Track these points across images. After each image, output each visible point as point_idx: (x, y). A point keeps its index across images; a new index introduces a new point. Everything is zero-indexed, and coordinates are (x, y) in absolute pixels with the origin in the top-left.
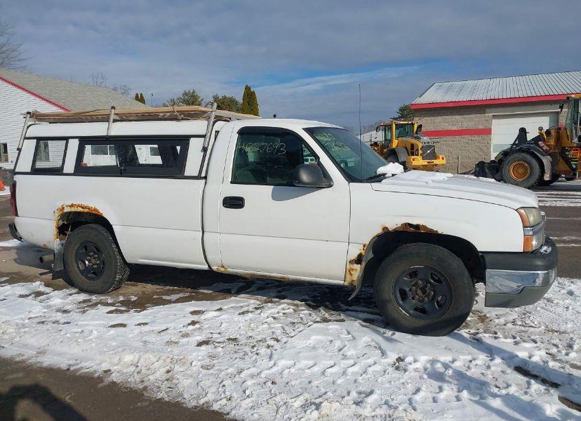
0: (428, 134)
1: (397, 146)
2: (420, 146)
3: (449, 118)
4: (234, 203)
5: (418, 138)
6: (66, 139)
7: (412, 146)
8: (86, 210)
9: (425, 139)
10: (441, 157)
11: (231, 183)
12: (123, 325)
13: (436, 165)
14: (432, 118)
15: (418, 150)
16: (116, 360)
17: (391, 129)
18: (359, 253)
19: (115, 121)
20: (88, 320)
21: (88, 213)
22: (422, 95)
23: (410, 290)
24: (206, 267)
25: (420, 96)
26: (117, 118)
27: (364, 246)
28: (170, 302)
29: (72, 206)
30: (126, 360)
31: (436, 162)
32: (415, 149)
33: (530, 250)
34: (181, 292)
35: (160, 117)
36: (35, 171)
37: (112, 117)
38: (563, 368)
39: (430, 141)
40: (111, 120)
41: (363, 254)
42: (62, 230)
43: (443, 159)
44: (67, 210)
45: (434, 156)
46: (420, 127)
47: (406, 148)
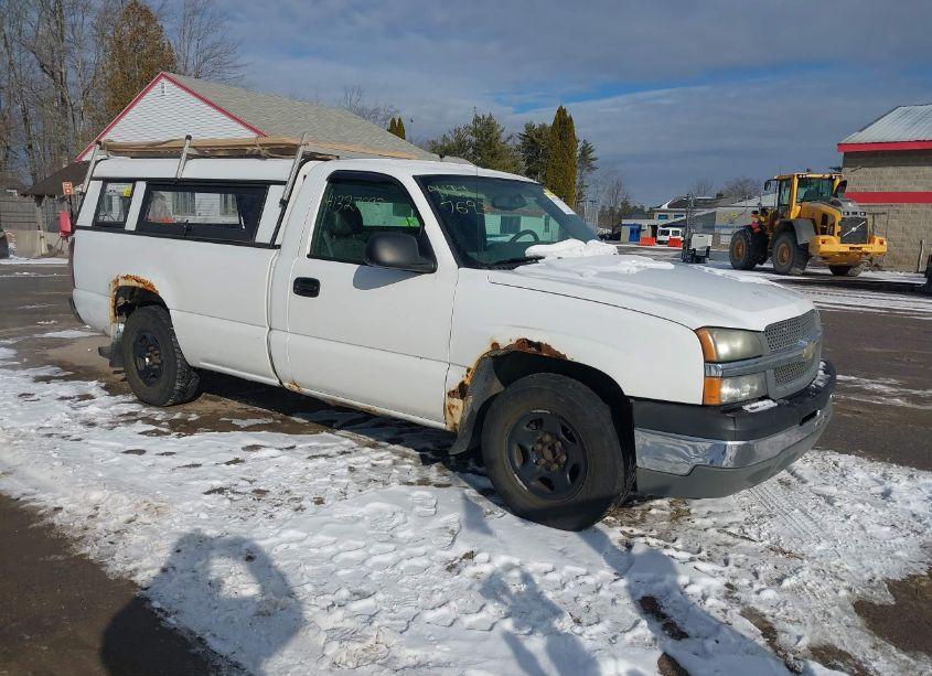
0: (859, 197)
1: (799, 217)
2: (838, 219)
3: (909, 170)
4: (307, 287)
5: (836, 204)
6: (133, 181)
7: (825, 217)
8: (141, 285)
9: (850, 206)
10: (877, 239)
11: (309, 256)
12: (141, 452)
13: (867, 254)
14: (879, 169)
15: (833, 225)
16: (79, 497)
17: (790, 186)
18: (460, 380)
19: (190, 157)
20: (106, 440)
21: (141, 290)
22: (865, 128)
23: (533, 450)
24: (275, 382)
25: (861, 130)
26: (195, 152)
27: (468, 370)
28: (237, 428)
29: (126, 278)
30: (91, 498)
31: (866, 248)
32: (830, 222)
33: (715, 402)
34: (265, 415)
35: (247, 153)
36: (99, 225)
37: (186, 150)
38: (725, 611)
39: (858, 210)
40: (184, 156)
41: (467, 382)
42: (120, 311)
43: (882, 243)
44: (122, 283)
45: (864, 236)
46: (844, 184)
47: (813, 221)
